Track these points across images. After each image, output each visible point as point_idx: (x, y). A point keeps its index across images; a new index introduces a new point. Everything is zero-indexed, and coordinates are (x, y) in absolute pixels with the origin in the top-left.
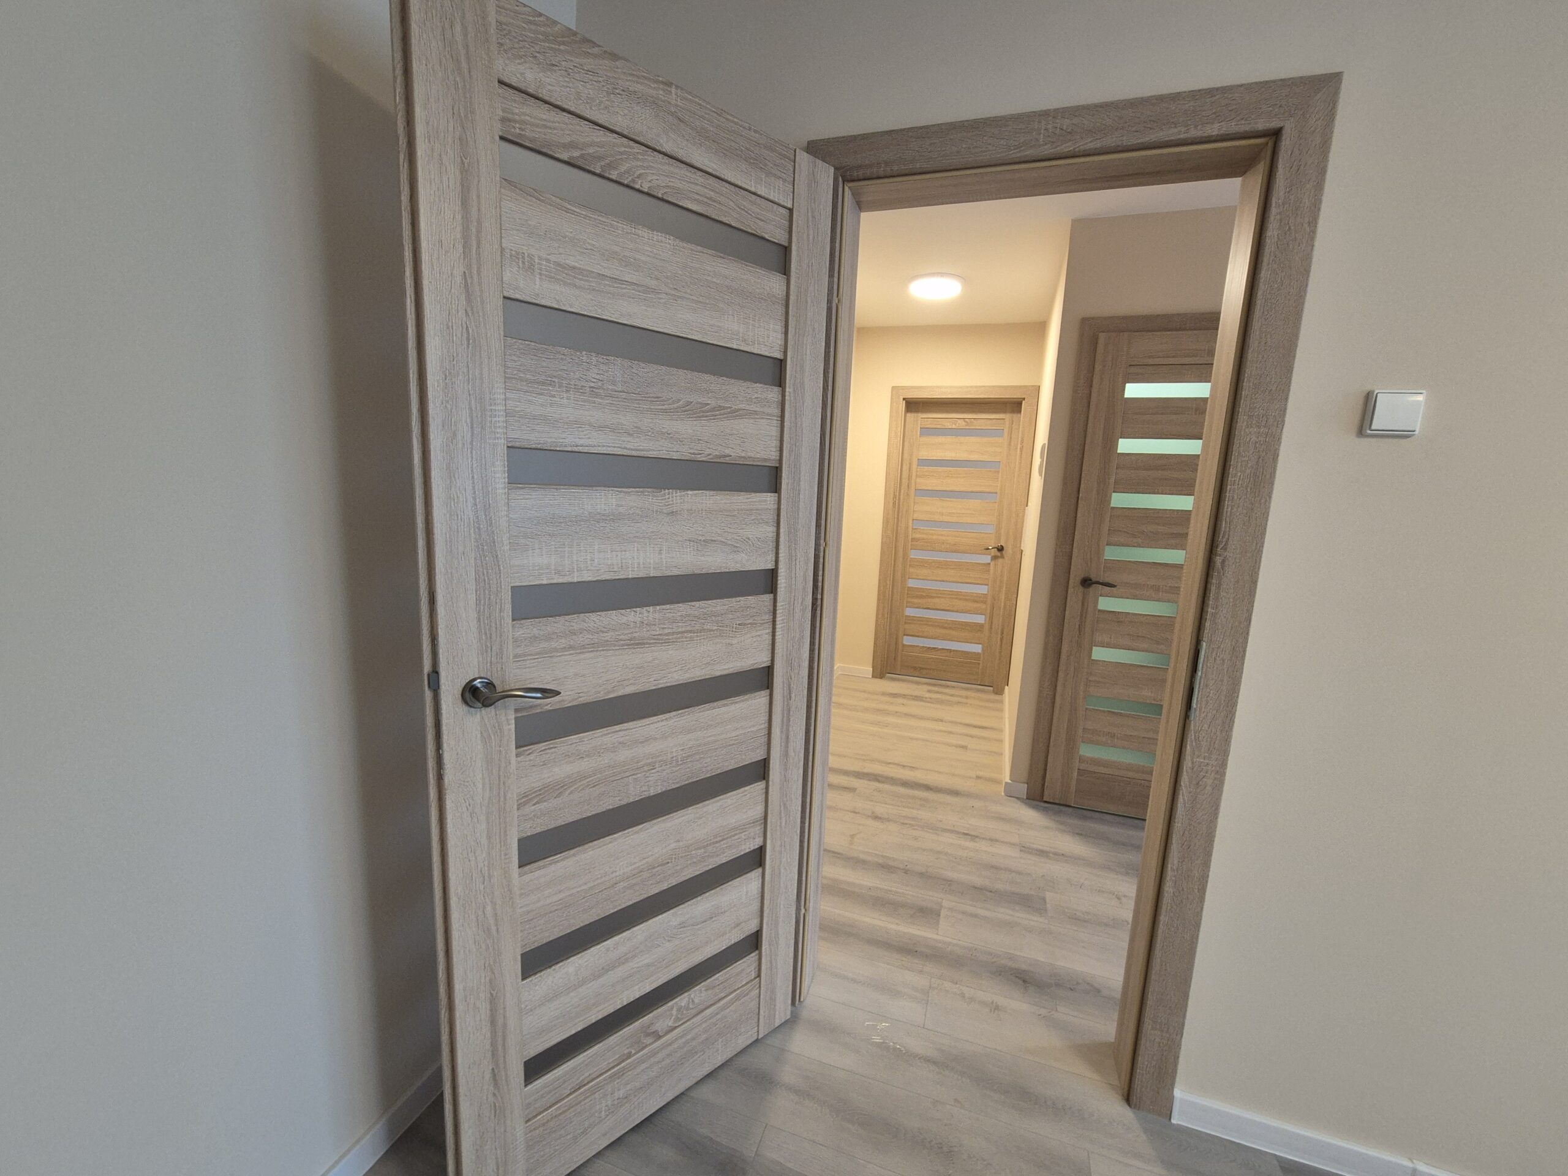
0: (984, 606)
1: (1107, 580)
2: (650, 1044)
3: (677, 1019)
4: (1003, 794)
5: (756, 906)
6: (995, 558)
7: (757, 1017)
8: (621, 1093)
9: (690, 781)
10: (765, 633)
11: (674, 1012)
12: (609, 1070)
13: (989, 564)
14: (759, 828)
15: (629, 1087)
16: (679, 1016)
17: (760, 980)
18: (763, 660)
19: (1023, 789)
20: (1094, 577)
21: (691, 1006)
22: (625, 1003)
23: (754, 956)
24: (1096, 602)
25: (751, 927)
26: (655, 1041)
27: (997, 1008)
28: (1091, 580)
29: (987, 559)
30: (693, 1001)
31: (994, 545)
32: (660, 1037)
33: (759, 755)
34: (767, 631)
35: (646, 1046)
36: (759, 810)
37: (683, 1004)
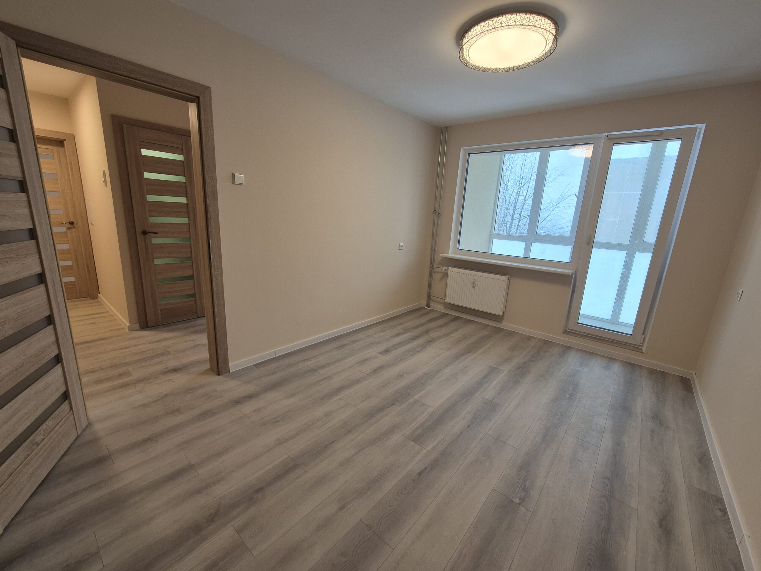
0: (70, 256)
1: (154, 231)
2: (36, 448)
3: (44, 435)
4: (128, 331)
5: (62, 380)
6: (69, 228)
7: (75, 427)
8: (31, 471)
9: (23, 327)
10: (36, 257)
11: (42, 432)
12: (22, 463)
13: (67, 232)
14: (55, 346)
15: (33, 468)
16: (44, 433)
17: (73, 412)
18: (38, 270)
19: (138, 326)
20: (147, 230)
21: (48, 428)
22: (21, 432)
23: (67, 402)
24: (151, 242)
25: (63, 389)
26: (37, 446)
27: (170, 380)
28: (146, 232)
29: (64, 229)
30: (48, 426)
31: (66, 222)
32: (39, 444)
33: (47, 313)
34: (37, 257)
35: (35, 449)
36: (53, 338)
37: (45, 428)
